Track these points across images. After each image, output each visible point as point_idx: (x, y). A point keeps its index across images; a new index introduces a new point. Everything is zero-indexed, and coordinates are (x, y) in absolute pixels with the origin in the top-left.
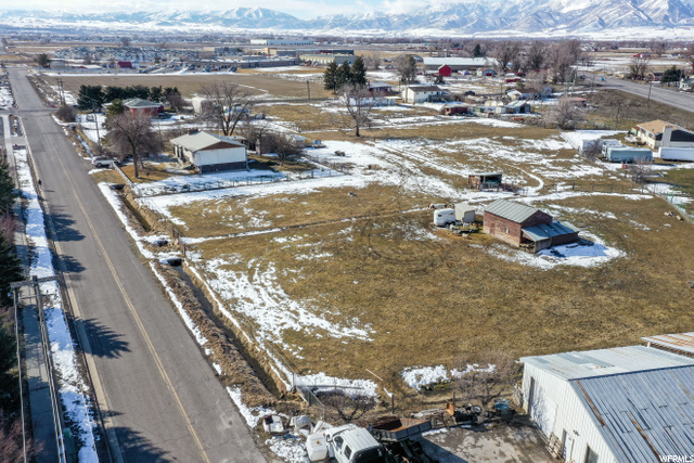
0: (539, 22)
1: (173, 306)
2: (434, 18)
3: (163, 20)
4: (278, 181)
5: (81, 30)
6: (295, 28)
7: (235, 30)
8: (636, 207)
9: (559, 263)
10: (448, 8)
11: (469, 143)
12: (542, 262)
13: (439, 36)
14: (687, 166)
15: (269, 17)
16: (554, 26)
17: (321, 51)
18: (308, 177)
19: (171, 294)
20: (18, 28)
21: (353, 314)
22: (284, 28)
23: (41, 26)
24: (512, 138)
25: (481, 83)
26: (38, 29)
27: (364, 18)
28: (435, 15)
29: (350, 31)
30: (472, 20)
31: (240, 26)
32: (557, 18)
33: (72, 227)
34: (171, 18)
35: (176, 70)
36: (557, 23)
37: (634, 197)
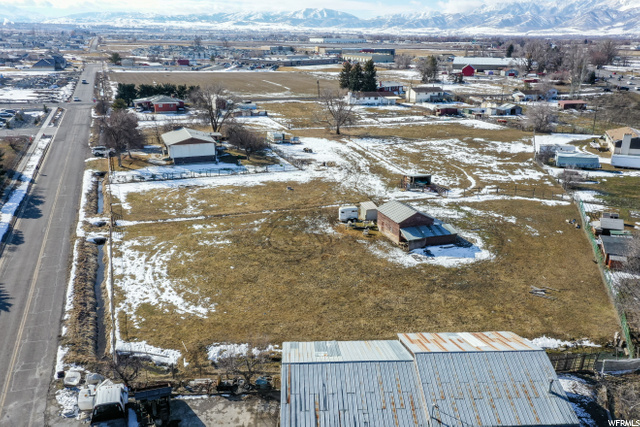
0: (595, 20)
1: (68, 277)
2: (489, 16)
3: (239, 20)
4: (235, 174)
5: (168, 29)
6: (355, 27)
7: (300, 29)
8: (544, 212)
9: (425, 261)
10: (503, 7)
11: (435, 144)
12: (408, 260)
13: (493, 34)
14: (633, 174)
15: (333, 17)
16: (610, 24)
17: (364, 51)
18: (264, 172)
19: (74, 268)
20: (117, 28)
21: (208, 294)
22: (345, 27)
23: (136, 26)
24: (482, 140)
25: (500, 83)
26: (134, 28)
27: (421, 17)
28: (490, 14)
29: (407, 30)
30: (526, 18)
31: (306, 25)
32: (614, 16)
33: (39, 207)
34: (246, 18)
35: (226, 67)
36: (614, 21)
37: (551, 203)
